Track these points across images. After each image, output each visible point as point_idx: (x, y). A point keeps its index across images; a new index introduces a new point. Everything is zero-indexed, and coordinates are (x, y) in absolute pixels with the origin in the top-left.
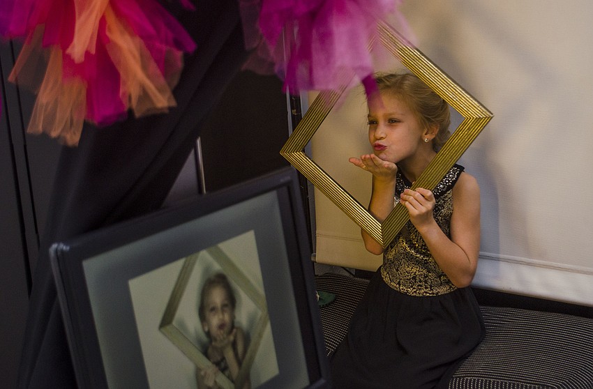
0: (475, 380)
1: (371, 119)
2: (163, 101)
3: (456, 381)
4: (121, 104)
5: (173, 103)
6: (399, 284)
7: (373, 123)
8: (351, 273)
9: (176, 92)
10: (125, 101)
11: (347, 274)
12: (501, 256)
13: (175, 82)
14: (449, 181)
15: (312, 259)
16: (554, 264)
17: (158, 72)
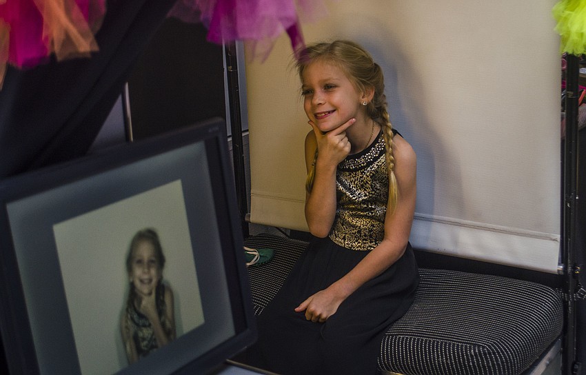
0: (407, 338)
1: (305, 88)
2: (85, 45)
3: (388, 339)
4: (44, 48)
5: (96, 48)
6: (344, 238)
7: (308, 92)
8: (285, 234)
9: (99, 37)
10: (48, 46)
11: (282, 236)
12: (435, 217)
13: (98, 27)
14: (381, 145)
15: (246, 219)
16: (489, 225)
17: (81, 16)
